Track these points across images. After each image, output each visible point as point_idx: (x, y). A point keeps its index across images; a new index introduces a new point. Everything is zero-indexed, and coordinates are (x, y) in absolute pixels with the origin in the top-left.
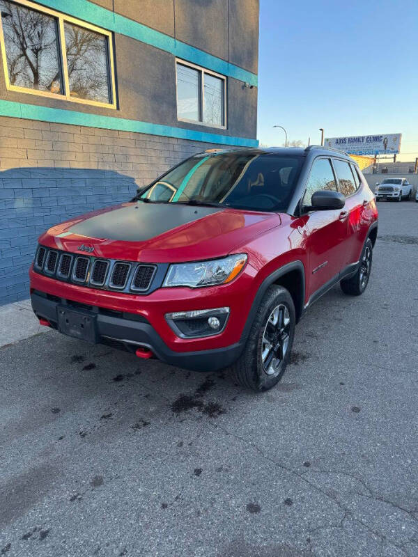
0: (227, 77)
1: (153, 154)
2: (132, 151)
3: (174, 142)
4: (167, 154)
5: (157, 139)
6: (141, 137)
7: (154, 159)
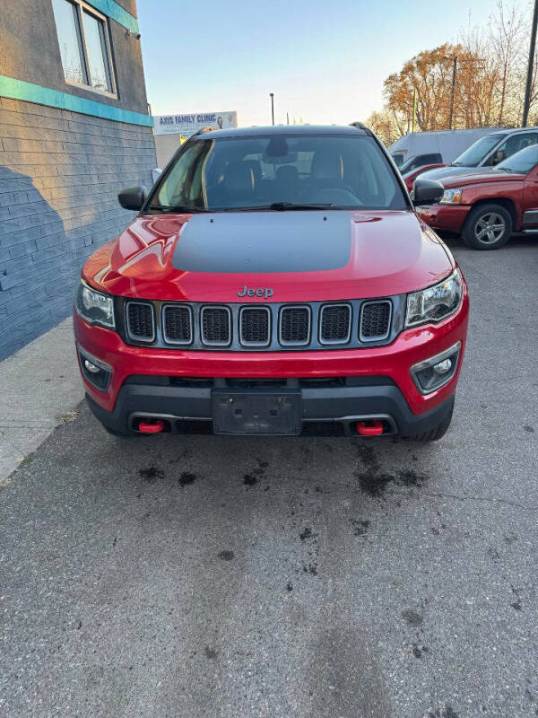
0: (107, 17)
1: (47, 137)
2: (22, 133)
3: (68, 116)
4: (62, 137)
5: (47, 113)
6: (30, 109)
7: (49, 144)
